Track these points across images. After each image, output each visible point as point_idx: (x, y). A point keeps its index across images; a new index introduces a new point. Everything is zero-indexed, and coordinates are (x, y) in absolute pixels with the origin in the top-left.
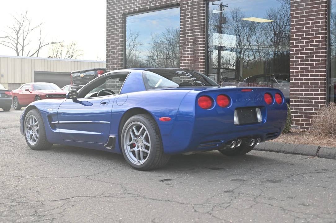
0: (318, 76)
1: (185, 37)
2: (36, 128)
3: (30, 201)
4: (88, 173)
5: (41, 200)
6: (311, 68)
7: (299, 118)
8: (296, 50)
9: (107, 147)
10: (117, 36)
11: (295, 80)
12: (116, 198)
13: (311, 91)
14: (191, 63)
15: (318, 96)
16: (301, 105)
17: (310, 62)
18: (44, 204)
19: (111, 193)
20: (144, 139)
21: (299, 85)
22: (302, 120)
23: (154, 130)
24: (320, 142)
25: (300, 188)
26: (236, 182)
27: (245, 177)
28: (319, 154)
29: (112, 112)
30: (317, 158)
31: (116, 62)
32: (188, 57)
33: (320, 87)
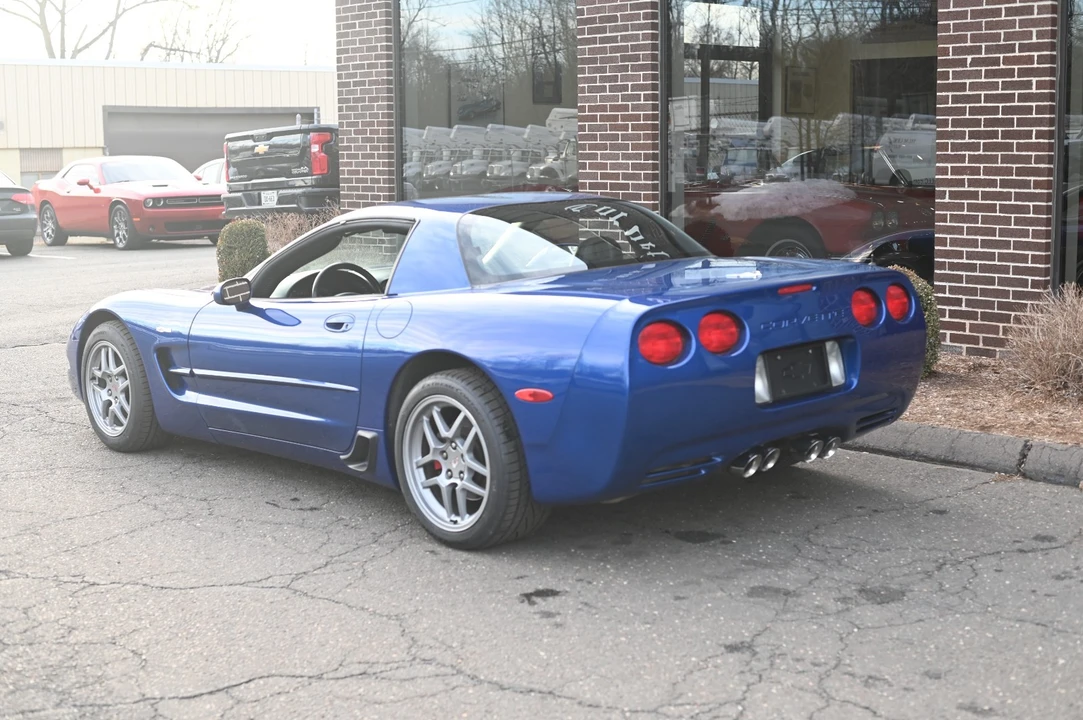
0: (1026, 184)
1: (594, 41)
2: (122, 384)
3: (117, 701)
4: (293, 562)
5: (149, 696)
6: (1005, 159)
7: (963, 321)
8: (956, 99)
9: (352, 463)
10: (370, 32)
11: (953, 195)
12: (385, 684)
13: (1003, 233)
14: (613, 128)
15: (1026, 252)
16: (970, 280)
17: (1000, 140)
18: (160, 712)
19: (369, 657)
20: (468, 451)
21: (965, 213)
22: (973, 328)
23: (499, 425)
24: (1030, 419)
25: (963, 629)
26: (761, 599)
27: (790, 578)
28: (1027, 467)
29: (363, 351)
30: (1019, 482)
31: (371, 116)
32: (604, 108)
33: (1032, 222)
